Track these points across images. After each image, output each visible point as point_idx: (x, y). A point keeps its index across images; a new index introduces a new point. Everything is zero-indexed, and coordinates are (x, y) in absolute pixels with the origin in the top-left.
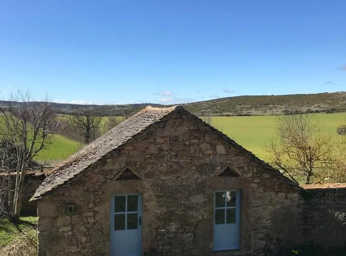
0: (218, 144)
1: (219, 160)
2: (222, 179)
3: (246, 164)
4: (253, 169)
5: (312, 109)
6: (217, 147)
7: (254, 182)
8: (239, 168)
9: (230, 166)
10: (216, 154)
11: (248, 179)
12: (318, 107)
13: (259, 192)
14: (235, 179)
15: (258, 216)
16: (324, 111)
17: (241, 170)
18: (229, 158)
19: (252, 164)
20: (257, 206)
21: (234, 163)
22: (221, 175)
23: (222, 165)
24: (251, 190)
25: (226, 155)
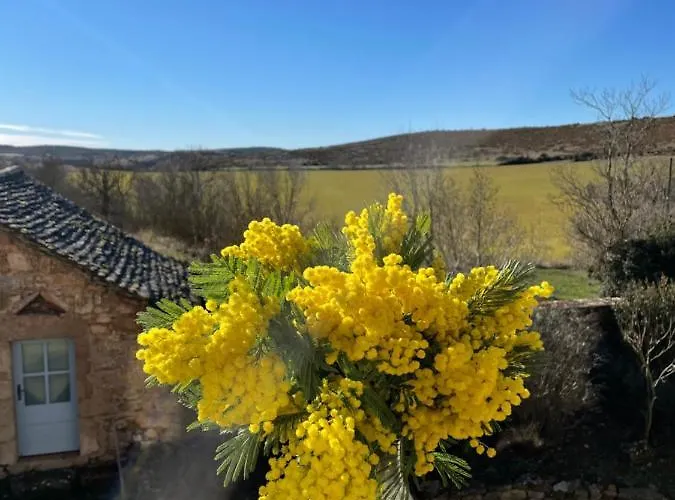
0: (10, 251)
1: (15, 283)
2: (26, 320)
3: (79, 290)
4: (93, 298)
5: (551, 154)
6: (10, 258)
7: (100, 324)
8: (63, 297)
9: (43, 294)
10: (9, 270)
11: (85, 318)
12: (562, 149)
13: (110, 341)
14: (55, 318)
15: (111, 386)
16: (571, 158)
17: (68, 300)
18: (38, 279)
19: (90, 287)
20: (107, 369)
21: (50, 288)
22: (22, 312)
23: (23, 292)
24: (91, 339)
25: (32, 272)
